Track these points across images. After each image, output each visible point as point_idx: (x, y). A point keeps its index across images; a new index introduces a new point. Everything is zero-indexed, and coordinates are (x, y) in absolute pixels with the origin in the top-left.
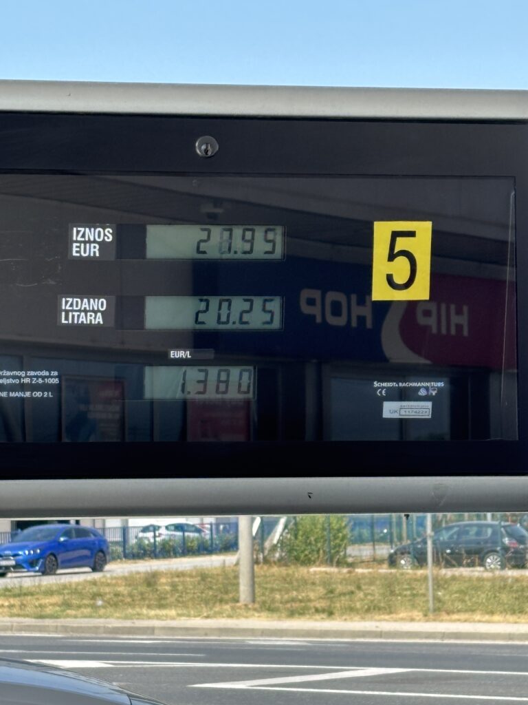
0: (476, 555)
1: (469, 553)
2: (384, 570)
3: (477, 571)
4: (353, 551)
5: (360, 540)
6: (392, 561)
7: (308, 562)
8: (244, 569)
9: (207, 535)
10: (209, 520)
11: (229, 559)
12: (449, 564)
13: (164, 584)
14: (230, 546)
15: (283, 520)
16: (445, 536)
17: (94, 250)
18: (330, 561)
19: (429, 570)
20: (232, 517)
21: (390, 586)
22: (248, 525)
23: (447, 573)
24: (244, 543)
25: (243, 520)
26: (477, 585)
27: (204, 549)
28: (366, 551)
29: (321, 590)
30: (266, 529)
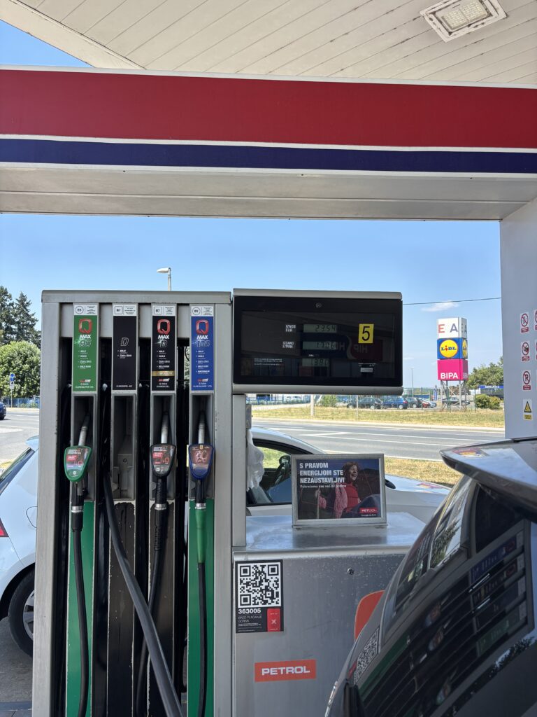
0: (368, 406)
1: (367, 405)
2: (346, 409)
3: (369, 410)
4: (338, 404)
5: (339, 401)
6: (348, 407)
7: (327, 406)
8: (312, 407)
9: (302, 399)
10: (303, 395)
11: (308, 405)
12: (361, 408)
13: (293, 411)
14: (308, 402)
15: (321, 396)
16: (361, 401)
17: (291, 330)
18: (332, 406)
19: (357, 409)
20: (309, 395)
21: (347, 413)
22: (313, 397)
23: (361, 410)
24: (312, 401)
25: (312, 396)
26: (369, 413)
27: (302, 402)
28: (341, 404)
29: (330, 413)
30: (317, 398)
